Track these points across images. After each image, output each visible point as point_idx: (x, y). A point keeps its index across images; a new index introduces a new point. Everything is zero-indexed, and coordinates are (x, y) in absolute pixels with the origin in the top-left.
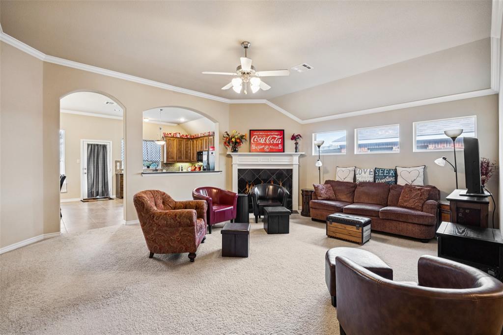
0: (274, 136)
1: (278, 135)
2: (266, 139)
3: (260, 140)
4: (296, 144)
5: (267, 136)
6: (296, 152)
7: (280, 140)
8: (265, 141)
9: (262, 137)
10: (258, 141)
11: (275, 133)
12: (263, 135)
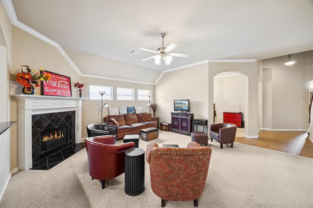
0: (63, 81)
1: (66, 81)
2: (57, 83)
3: (52, 82)
4: (80, 91)
5: (58, 80)
6: (80, 97)
7: (68, 86)
8: (57, 85)
9: (54, 80)
10: (50, 84)
11: (64, 79)
12: (54, 78)
